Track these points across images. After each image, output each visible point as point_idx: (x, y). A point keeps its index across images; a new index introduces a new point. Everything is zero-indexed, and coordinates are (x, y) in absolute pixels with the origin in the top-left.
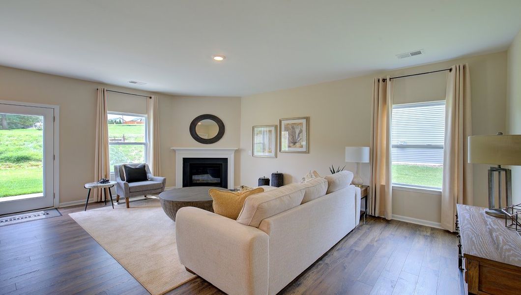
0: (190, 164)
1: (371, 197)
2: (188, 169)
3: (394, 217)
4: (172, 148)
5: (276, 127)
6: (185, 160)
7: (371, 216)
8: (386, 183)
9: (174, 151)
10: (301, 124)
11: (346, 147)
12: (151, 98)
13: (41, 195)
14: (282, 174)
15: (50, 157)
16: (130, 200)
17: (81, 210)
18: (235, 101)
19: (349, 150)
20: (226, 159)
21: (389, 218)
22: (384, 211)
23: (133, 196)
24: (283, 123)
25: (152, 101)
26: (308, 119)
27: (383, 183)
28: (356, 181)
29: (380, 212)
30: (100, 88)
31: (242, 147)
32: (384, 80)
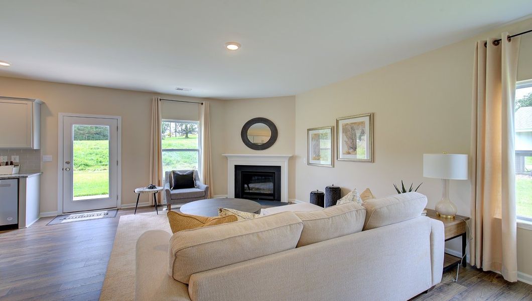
0: (242, 172)
1: (473, 236)
2: (240, 177)
3: (523, 277)
4: (223, 155)
5: (332, 129)
6: (237, 167)
7: (475, 267)
8: (502, 217)
9: (226, 158)
10: (363, 123)
11: (424, 155)
12: (202, 104)
13: (107, 196)
14: (339, 188)
15: (114, 162)
16: (172, 207)
17: (131, 213)
18: (289, 101)
19: (429, 159)
20: (279, 168)
21: (512, 279)
22: (501, 264)
23: (174, 203)
24: (341, 123)
25: (203, 106)
26: (372, 117)
27: (498, 215)
28: (443, 208)
29: (493, 264)
30: (154, 97)
31: (297, 153)
32: (497, 42)
